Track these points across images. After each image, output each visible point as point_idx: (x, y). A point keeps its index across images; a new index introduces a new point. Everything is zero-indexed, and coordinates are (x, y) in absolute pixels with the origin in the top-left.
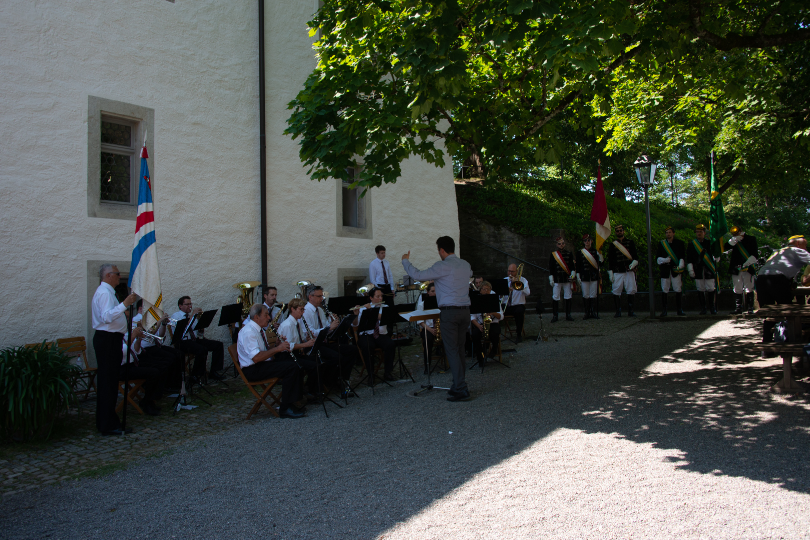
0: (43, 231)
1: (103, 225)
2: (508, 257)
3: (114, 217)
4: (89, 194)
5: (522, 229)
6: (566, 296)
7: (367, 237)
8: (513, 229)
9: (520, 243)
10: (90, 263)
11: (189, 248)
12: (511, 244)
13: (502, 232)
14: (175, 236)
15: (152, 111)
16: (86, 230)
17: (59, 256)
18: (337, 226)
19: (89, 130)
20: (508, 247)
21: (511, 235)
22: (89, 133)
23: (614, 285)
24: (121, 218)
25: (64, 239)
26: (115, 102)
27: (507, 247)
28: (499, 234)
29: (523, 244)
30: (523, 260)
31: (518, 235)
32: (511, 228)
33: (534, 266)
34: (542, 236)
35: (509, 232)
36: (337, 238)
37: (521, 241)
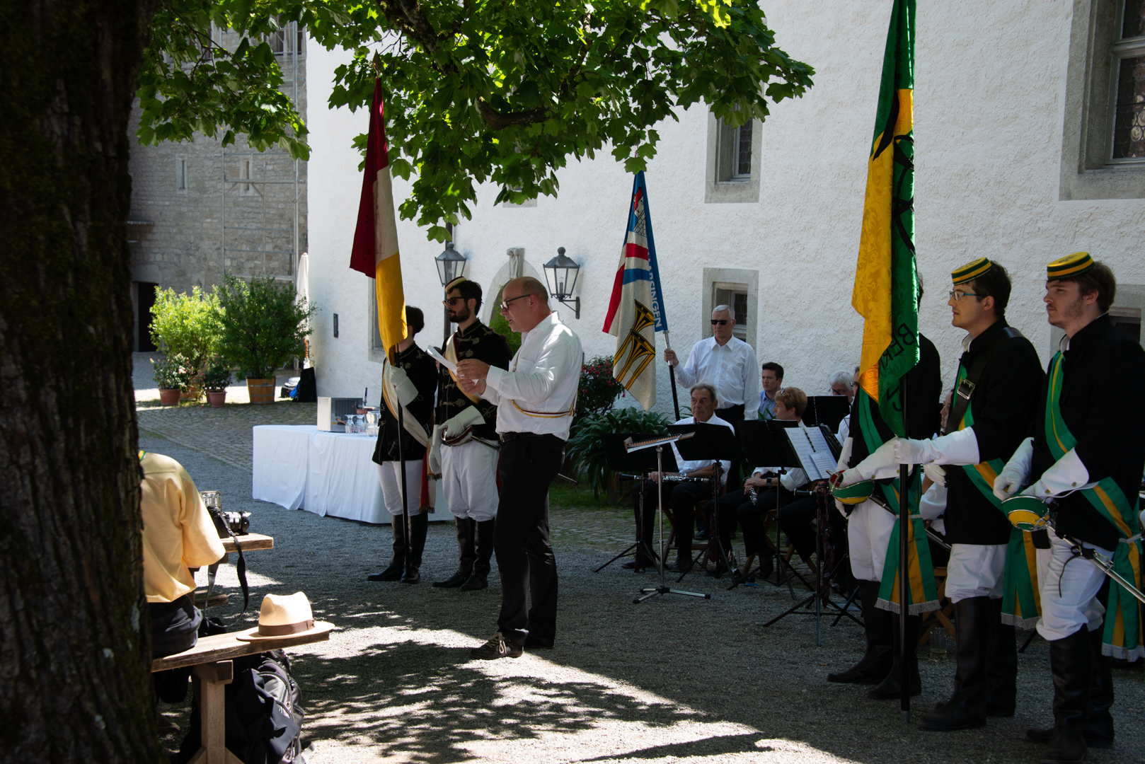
0: (1001, 232)
1: (1079, 212)
3: (1098, 196)
4: (1063, 157)
16: (1055, 225)
17: (1017, 275)
19: (1072, 28)
22: (1073, 36)
24: (1110, 196)
25: (1026, 243)
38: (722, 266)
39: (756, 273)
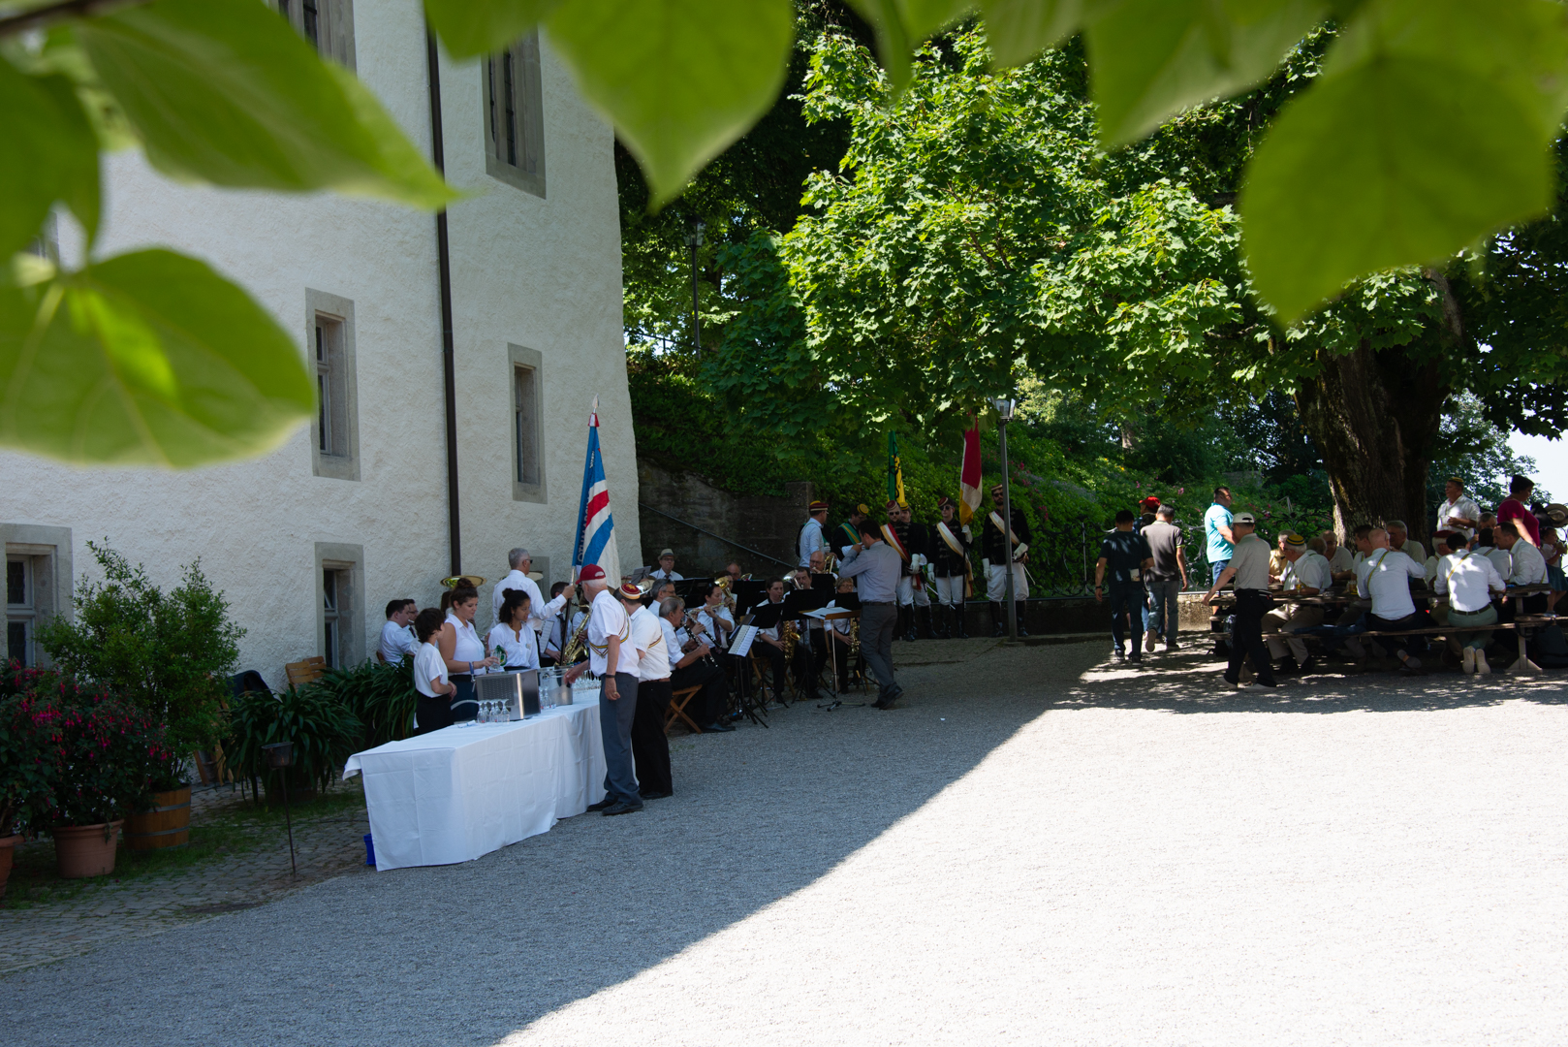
0: (282, 498)
1: (324, 487)
2: (700, 535)
3: (334, 477)
4: (312, 442)
5: (729, 481)
6: (905, 601)
7: (542, 500)
8: (711, 480)
9: (725, 507)
10: (317, 545)
11: (389, 522)
12: (707, 509)
13: (687, 485)
14: (377, 503)
15: (352, 302)
16: (312, 495)
17: (295, 535)
18: (513, 482)
19: (308, 341)
20: (699, 515)
21: (706, 491)
22: (309, 346)
23: (989, 584)
25: (297, 509)
26: (326, 293)
27: (696, 515)
28: (680, 489)
29: (730, 510)
30: (732, 542)
31: (722, 492)
32: (706, 478)
33: (755, 555)
34: (771, 496)
35: (703, 486)
36: (514, 502)
37: (727, 504)
38: (19, 521)
39: (68, 531)
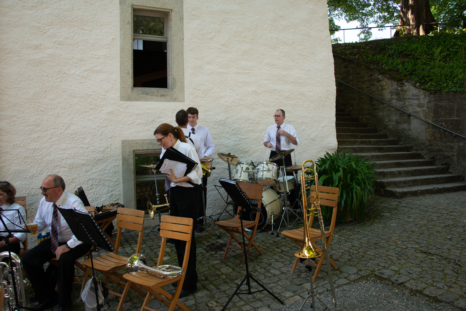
2: (411, 117)
5: (429, 84)
7: (175, 100)
8: (418, 84)
9: (426, 100)
12: (416, 102)
13: (405, 88)
18: (122, 88)
20: (412, 106)
21: (415, 91)
27: (410, 105)
28: (401, 91)
29: (429, 102)
30: (430, 121)
31: (424, 91)
32: (415, 83)
33: (443, 130)
34: (453, 91)
35: (414, 88)
36: (123, 102)
37: (428, 98)
